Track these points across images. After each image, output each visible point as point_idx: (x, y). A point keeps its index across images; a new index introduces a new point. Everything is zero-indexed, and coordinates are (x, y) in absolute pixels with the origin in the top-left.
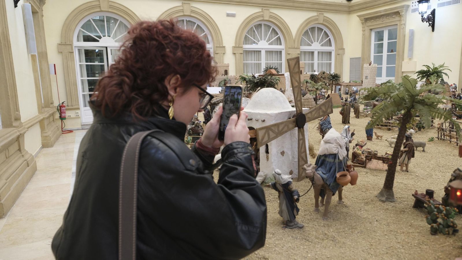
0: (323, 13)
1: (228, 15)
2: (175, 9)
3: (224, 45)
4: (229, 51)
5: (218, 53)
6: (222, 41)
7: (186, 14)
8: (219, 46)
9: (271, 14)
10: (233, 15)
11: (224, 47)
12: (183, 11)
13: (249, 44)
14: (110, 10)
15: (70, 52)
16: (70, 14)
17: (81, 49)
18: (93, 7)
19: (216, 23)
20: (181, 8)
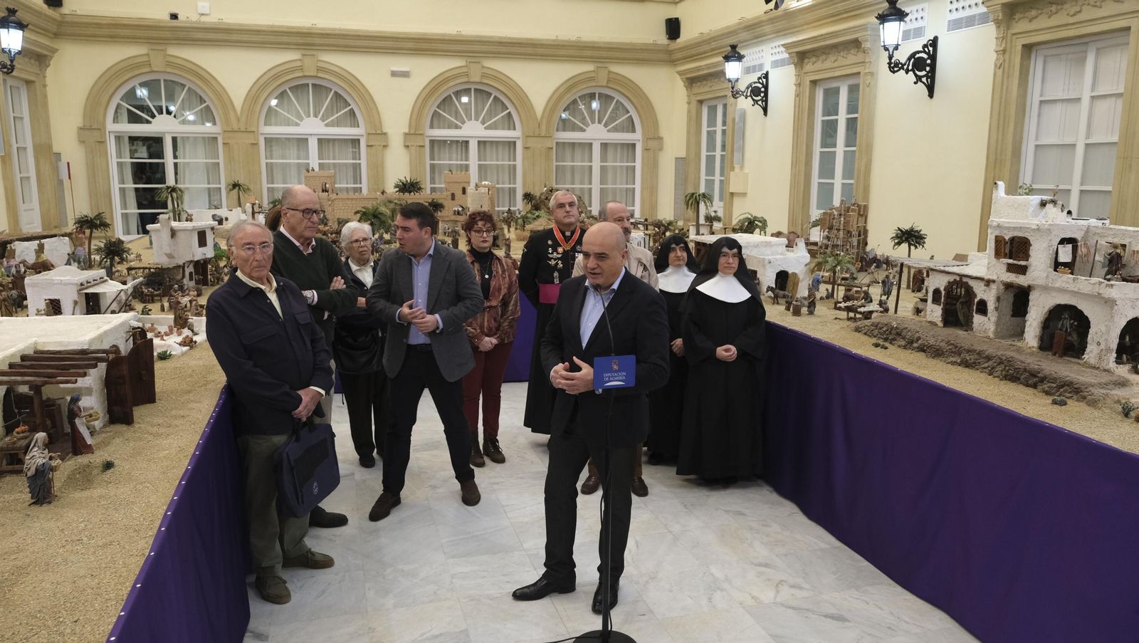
0: (606, 66)
1: (394, 74)
2: (287, 66)
3: (384, 131)
4: (396, 141)
5: (372, 146)
6: (380, 122)
7: (307, 74)
8: (374, 132)
9: (485, 71)
10: (405, 75)
11: (385, 134)
12: (302, 69)
13: (444, 128)
14: (168, 70)
15: (98, 142)
16: (100, 78)
17: (123, 136)
18: (139, 66)
19: (366, 89)
20: (299, 64)
